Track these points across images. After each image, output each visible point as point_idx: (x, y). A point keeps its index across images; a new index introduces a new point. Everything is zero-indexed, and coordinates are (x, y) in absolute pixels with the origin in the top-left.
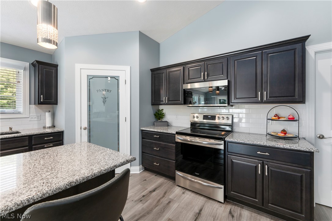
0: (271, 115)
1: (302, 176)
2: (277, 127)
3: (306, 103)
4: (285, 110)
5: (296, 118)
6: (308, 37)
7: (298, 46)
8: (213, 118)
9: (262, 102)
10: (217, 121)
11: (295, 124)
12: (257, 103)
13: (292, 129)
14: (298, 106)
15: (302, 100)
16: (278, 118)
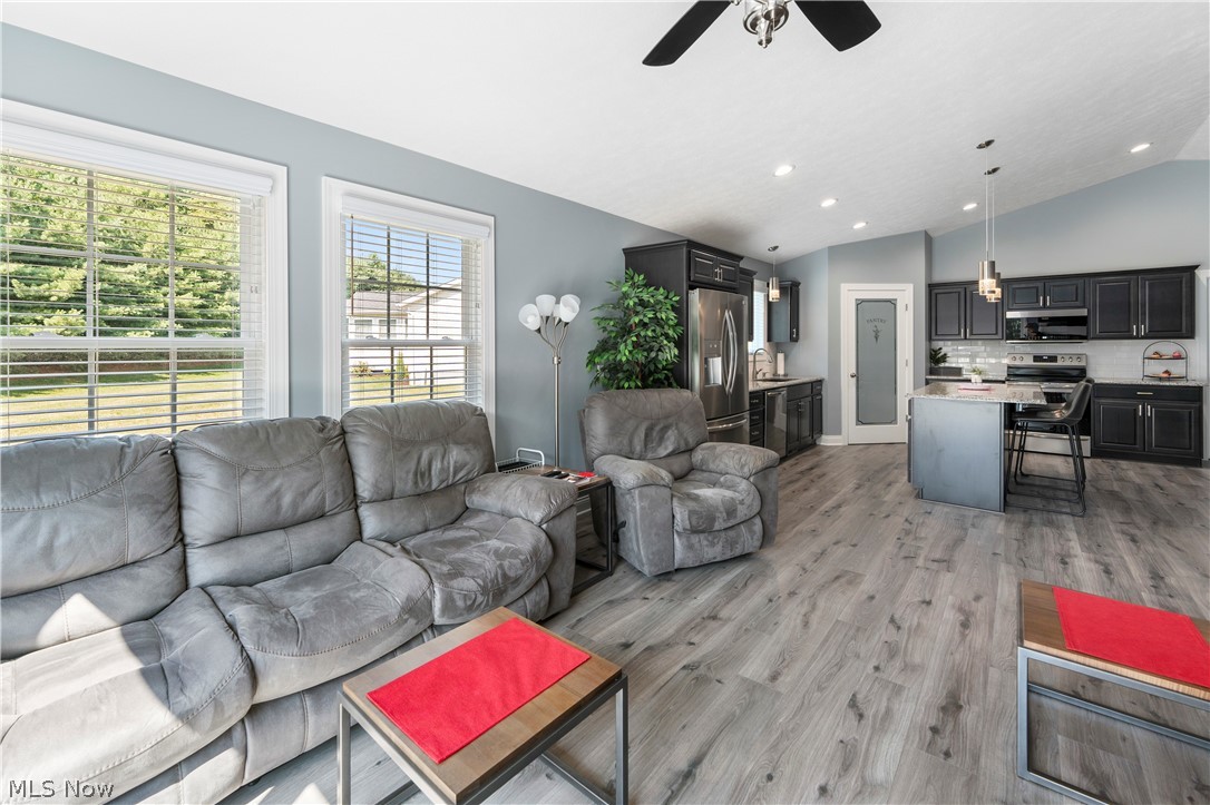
0: (1150, 353)
1: (1190, 413)
2: (1157, 368)
3: (1197, 338)
4: (1168, 347)
5: (1184, 355)
6: (1197, 267)
7: (1186, 276)
8: (1053, 359)
9: (1137, 338)
10: (1060, 363)
11: (1181, 363)
12: (1132, 337)
13: (1177, 369)
14: (1186, 342)
15: (1191, 334)
16: (1159, 356)
